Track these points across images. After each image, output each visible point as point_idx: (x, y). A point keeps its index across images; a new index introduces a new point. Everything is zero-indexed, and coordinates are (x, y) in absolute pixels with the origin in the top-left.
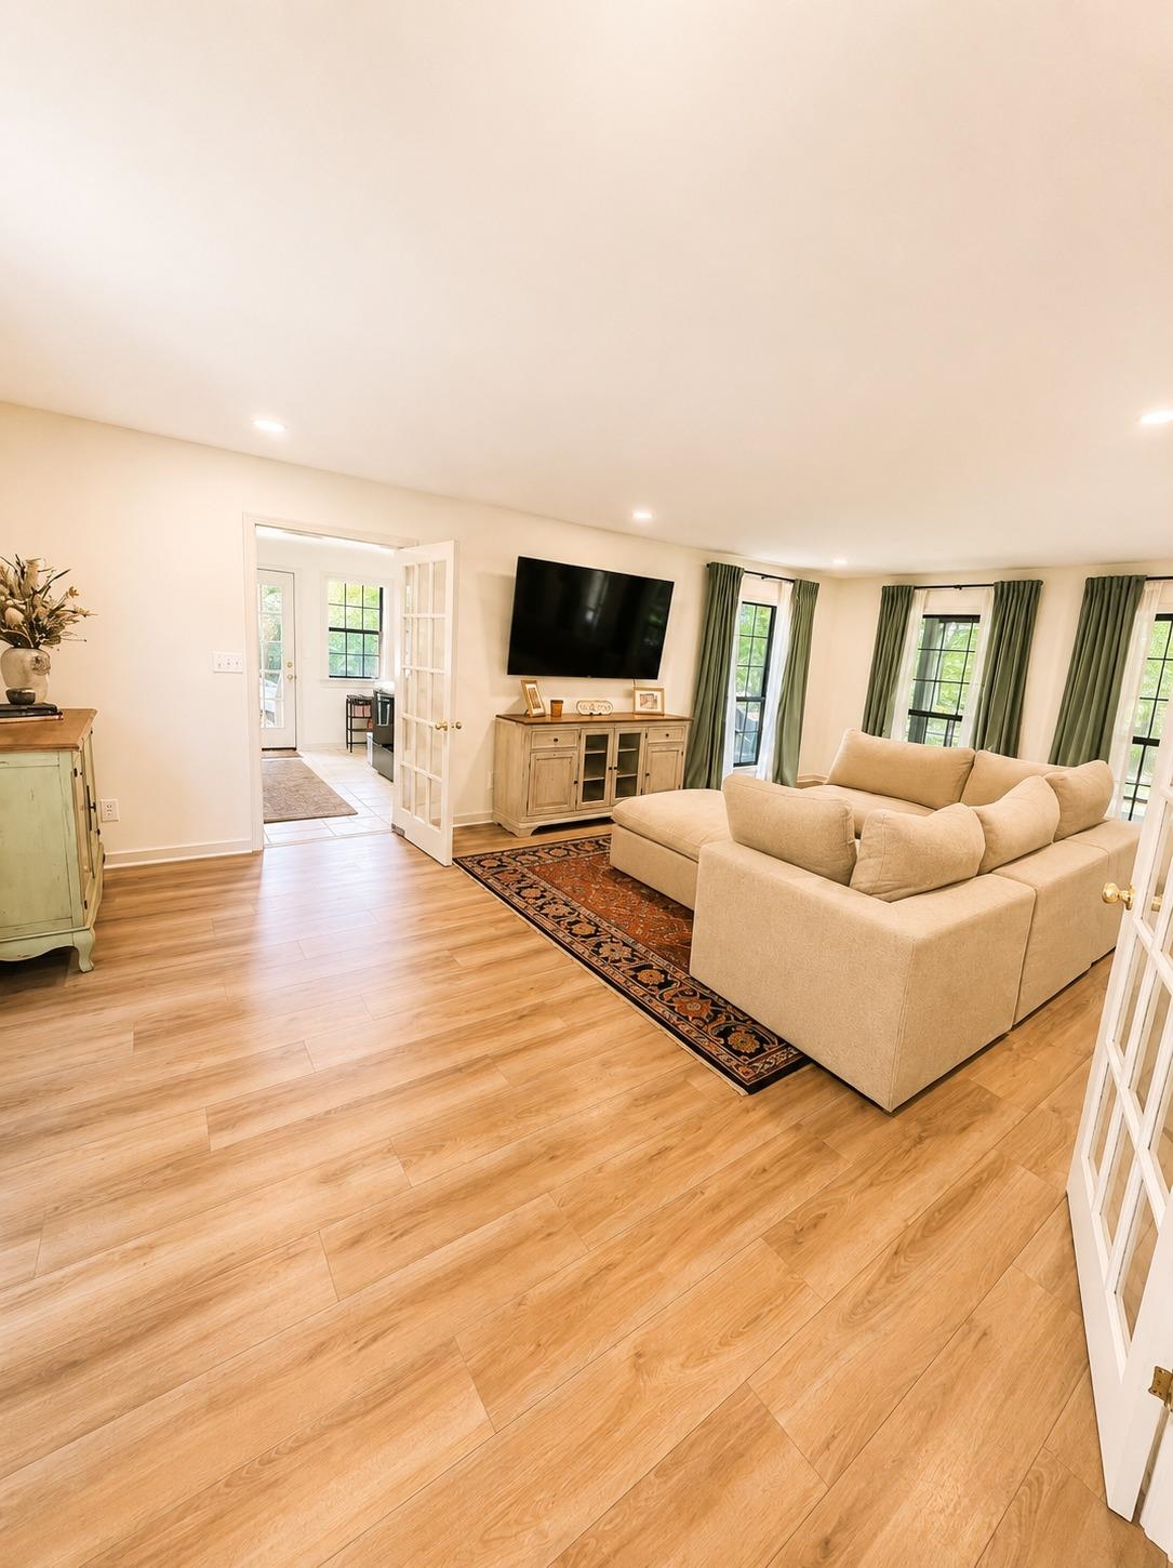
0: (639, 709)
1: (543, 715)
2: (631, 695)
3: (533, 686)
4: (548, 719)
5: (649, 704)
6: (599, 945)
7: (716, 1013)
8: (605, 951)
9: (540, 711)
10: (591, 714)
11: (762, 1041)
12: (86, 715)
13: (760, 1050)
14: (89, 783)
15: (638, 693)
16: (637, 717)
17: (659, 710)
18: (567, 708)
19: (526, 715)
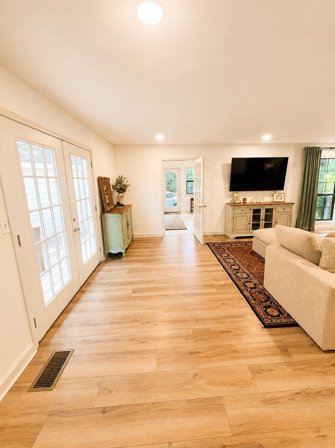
0: (275, 200)
1: (240, 203)
2: (273, 196)
3: (237, 194)
4: (242, 204)
5: (279, 198)
6: (238, 273)
7: (267, 300)
8: (239, 274)
9: (239, 202)
10: (256, 202)
11: (281, 313)
12: (130, 206)
13: (278, 316)
14: (129, 219)
15: (275, 195)
16: (274, 203)
17: (283, 200)
18: (248, 201)
19: (235, 203)
